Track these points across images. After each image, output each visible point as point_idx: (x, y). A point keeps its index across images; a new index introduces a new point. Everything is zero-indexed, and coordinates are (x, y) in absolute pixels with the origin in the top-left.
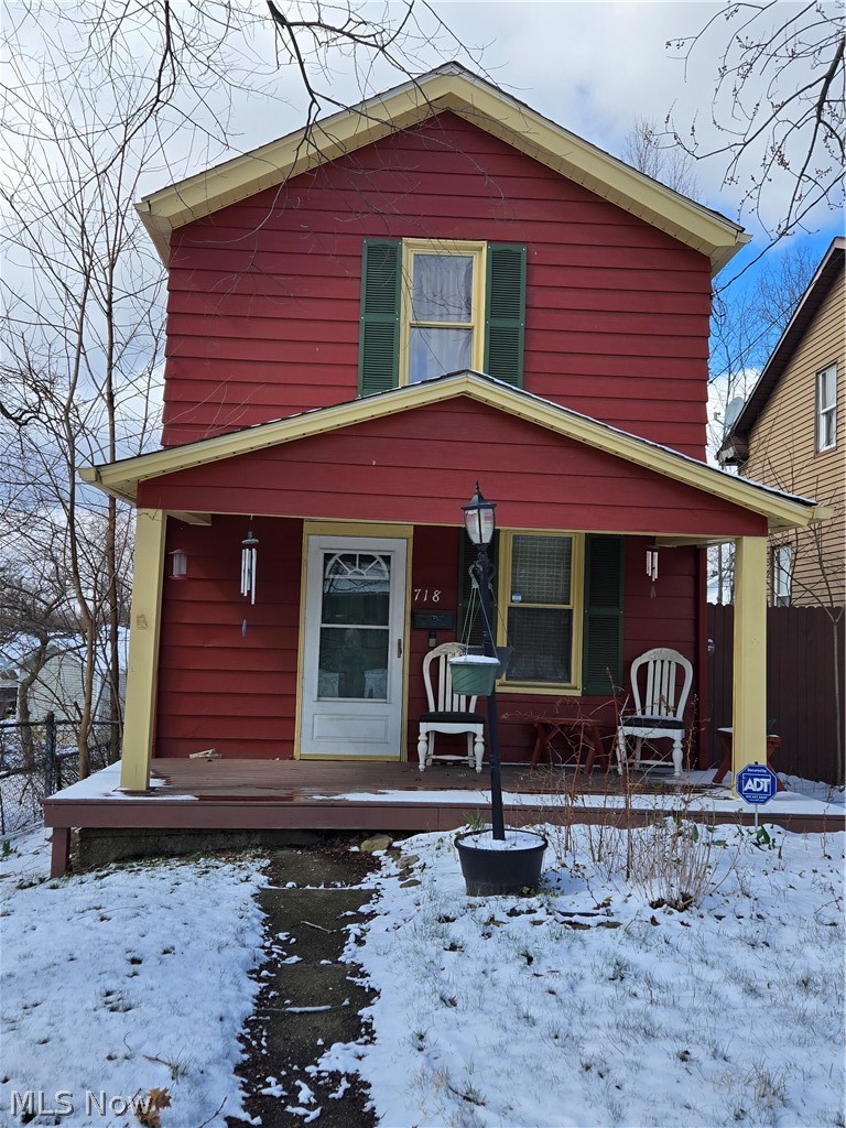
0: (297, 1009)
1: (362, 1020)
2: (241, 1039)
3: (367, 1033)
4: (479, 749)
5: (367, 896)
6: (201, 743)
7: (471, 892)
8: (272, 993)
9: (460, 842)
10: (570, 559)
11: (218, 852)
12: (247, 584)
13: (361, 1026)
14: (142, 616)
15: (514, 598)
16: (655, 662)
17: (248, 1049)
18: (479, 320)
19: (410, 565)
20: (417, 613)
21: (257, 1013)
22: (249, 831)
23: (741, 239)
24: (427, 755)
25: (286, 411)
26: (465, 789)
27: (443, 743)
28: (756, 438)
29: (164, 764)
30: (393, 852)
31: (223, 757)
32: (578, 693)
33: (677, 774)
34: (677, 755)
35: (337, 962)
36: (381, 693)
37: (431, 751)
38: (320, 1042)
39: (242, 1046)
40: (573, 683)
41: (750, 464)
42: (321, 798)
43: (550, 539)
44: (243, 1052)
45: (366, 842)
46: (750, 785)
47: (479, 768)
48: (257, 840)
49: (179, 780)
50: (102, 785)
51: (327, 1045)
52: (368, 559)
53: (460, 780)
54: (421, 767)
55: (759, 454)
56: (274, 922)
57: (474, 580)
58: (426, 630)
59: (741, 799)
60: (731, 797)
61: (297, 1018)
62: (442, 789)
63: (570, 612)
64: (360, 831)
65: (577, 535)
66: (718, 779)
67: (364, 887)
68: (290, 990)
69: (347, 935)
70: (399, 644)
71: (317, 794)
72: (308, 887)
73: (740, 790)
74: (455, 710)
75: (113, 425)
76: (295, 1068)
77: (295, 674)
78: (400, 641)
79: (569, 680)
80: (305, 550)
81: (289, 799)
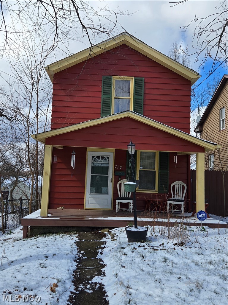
1: (102, 271)
2: (73, 275)
3: (103, 274)
4: (132, 207)
5: (103, 243)
6: (60, 205)
7: (129, 242)
8: (80, 265)
9: (126, 229)
10: (155, 157)
11: (65, 232)
12: (73, 164)
14: (46, 172)
15: (141, 168)
16: (177, 184)
17: (75, 277)
18: (132, 96)
19: (114, 161)
20: (116, 171)
21: (77, 269)
22: (73, 227)
23: (199, 76)
25: (84, 120)
26: (128, 217)
27: (122, 205)
28: (204, 126)
29: (51, 210)
30: (110, 233)
31: (66, 209)
32: (157, 193)
33: (182, 213)
34: (183, 209)
35: (96, 258)
36: (106, 193)
37: (119, 207)
39: (73, 277)
40: (156, 190)
41: (203, 133)
43: (150, 153)
45: (103, 230)
46: (200, 216)
47: (131, 212)
48: (75, 229)
49: (55, 214)
50: (36, 215)
51: (94, 277)
52: (103, 158)
53: (126, 214)
54: (117, 211)
55: (205, 130)
56: (80, 249)
57: (130, 163)
58: (118, 176)
59: (198, 220)
60: (195, 219)
63: (155, 171)
64: (101, 227)
65: (157, 152)
66: (193, 215)
67: (102, 241)
68: (84, 264)
69: (98, 252)
70: (111, 180)
71: (90, 218)
72: (88, 241)
73: (198, 217)
74: (125, 197)
75: (38, 123)
76: (86, 281)
77: (84, 187)
78: (111, 179)
79: (155, 189)
80: (87, 155)
81: (83, 219)
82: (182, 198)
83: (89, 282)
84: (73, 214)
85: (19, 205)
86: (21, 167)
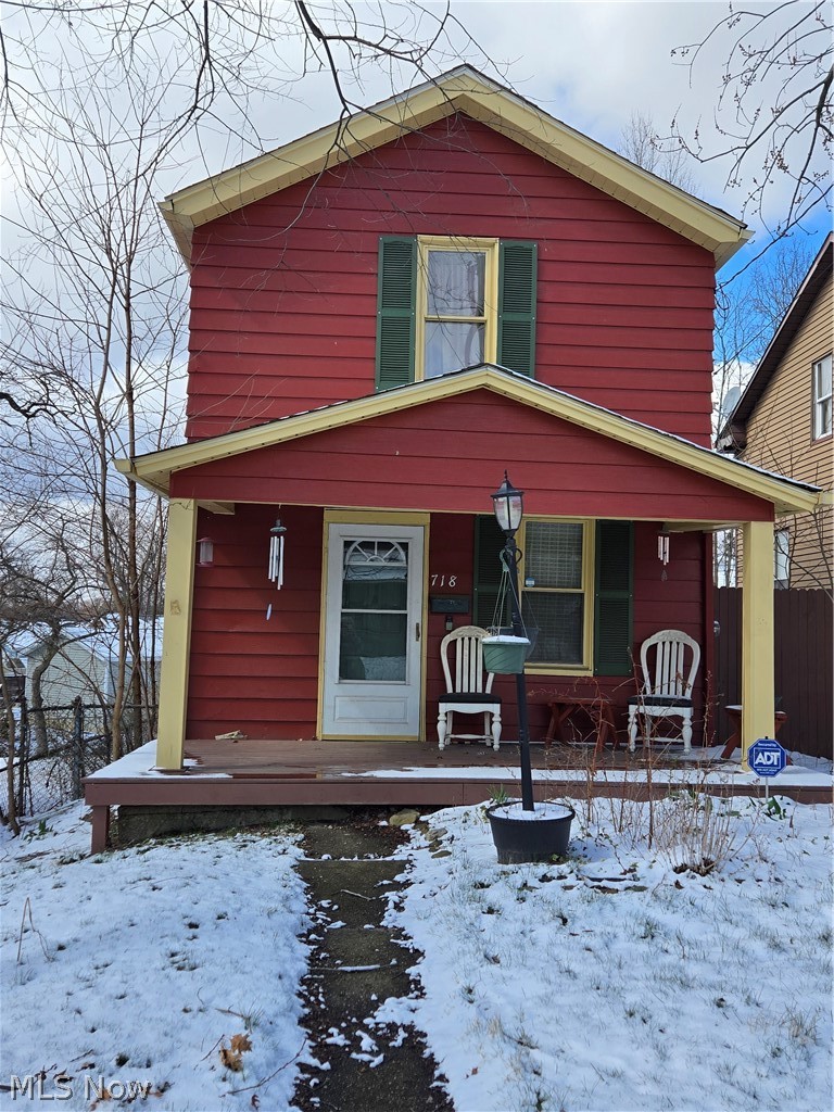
0: (349, 969)
1: (411, 978)
2: (300, 995)
3: (416, 989)
4: (497, 728)
5: (401, 866)
6: (226, 724)
7: (503, 860)
8: (323, 955)
9: (491, 813)
10: (582, 540)
11: (253, 827)
12: (276, 571)
13: (410, 982)
14: (176, 602)
15: (527, 582)
16: (664, 643)
17: (308, 1004)
18: (492, 316)
19: (427, 552)
20: (434, 597)
21: (311, 972)
22: (281, 808)
23: (744, 234)
24: (446, 736)
25: (313, 404)
26: (486, 765)
27: (460, 722)
28: (754, 426)
29: (195, 745)
30: (422, 826)
31: (248, 739)
32: (590, 674)
33: (686, 750)
34: (687, 732)
35: (380, 927)
36: (400, 676)
37: (450, 731)
38: (374, 997)
39: (302, 1001)
40: (585, 664)
41: (748, 452)
42: (349, 775)
43: (563, 525)
44: (304, 1006)
45: (394, 817)
46: (761, 759)
47: (496, 747)
48: (289, 816)
49: (210, 760)
50: (138, 764)
51: (381, 1000)
52: (385, 546)
53: (479, 757)
54: (441, 746)
55: (756, 442)
56: (315, 891)
57: (504, 564)
58: (443, 614)
59: (753, 772)
60: (741, 771)
61: (349, 977)
62: (464, 766)
63: (582, 596)
64: (388, 807)
65: (588, 521)
66: (727, 755)
67: (397, 858)
68: (339, 951)
69: (386, 902)
70: (417, 628)
71: (346, 771)
72: (343, 859)
73: (751, 764)
74: (472, 690)
75: (132, 417)
76: (354, 1020)
77: (317, 656)
78: (418, 624)
79: (581, 661)
80: (325, 537)
81: (314, 776)
82: (683, 695)
83: (366, 1021)
84: (279, 758)
85: (70, 726)
86: (71, 589)
